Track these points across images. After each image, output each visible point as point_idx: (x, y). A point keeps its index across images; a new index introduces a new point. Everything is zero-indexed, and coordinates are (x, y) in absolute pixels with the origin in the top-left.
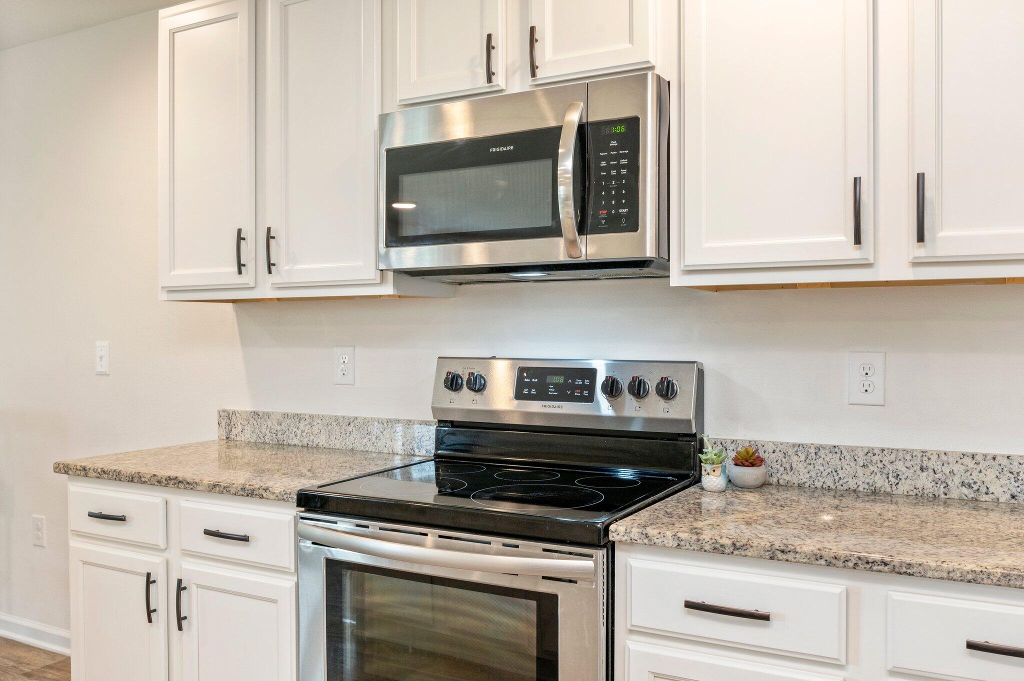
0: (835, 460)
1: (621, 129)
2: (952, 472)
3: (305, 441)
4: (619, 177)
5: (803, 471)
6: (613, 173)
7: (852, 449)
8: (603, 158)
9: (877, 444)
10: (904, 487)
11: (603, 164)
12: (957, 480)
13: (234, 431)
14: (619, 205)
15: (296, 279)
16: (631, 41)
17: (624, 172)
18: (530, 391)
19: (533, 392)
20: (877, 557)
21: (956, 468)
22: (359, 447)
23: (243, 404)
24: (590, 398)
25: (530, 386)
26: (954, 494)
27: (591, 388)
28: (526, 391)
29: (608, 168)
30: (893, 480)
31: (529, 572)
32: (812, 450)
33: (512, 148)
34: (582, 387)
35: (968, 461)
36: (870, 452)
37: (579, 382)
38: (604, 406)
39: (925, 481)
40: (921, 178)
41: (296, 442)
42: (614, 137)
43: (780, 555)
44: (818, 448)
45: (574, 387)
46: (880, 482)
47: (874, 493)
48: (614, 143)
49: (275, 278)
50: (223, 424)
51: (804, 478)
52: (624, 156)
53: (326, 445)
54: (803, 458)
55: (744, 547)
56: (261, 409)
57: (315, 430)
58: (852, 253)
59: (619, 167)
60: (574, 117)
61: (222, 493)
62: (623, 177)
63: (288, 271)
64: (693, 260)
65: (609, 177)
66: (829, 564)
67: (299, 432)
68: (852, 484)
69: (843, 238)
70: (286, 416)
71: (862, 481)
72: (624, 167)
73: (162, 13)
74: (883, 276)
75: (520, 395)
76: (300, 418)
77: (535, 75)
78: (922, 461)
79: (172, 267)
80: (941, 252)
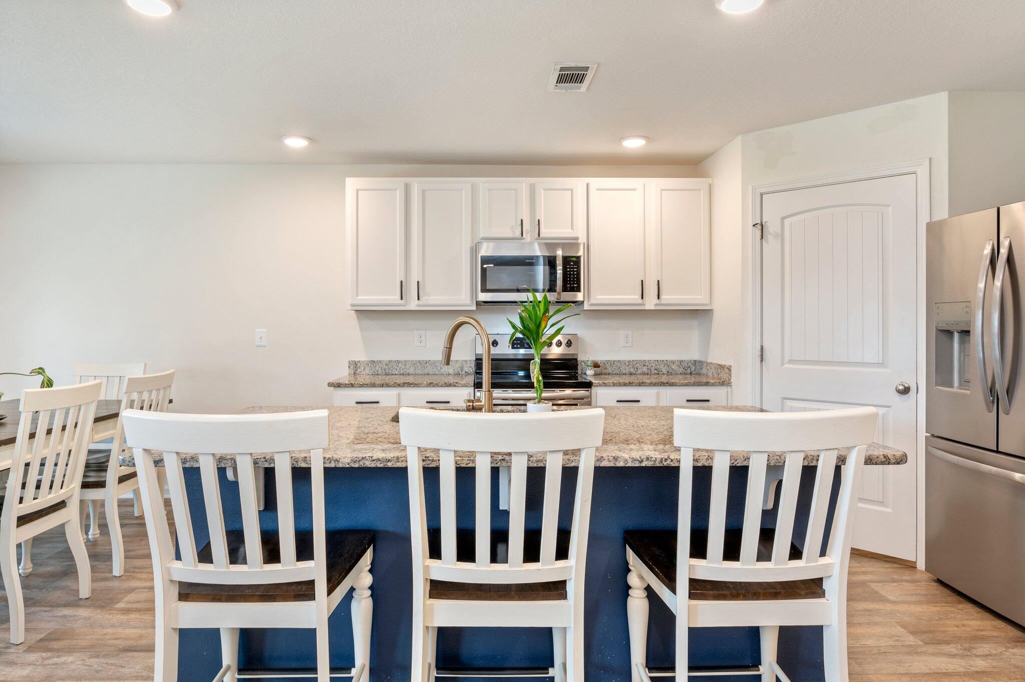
0: (619, 365)
1: (575, 259)
2: (652, 366)
3: (402, 372)
4: (574, 275)
5: (609, 369)
6: (572, 273)
7: (624, 361)
8: (569, 268)
9: (631, 359)
10: (639, 372)
11: (568, 270)
12: (653, 368)
13: (359, 370)
14: (574, 284)
15: (430, 303)
16: (572, 228)
17: (575, 273)
18: (517, 346)
19: (519, 346)
21: (653, 365)
22: (431, 372)
23: (362, 357)
26: (653, 373)
28: (515, 346)
29: (570, 271)
30: (636, 370)
33: (534, 261)
35: (656, 362)
36: (629, 361)
39: (645, 369)
40: (658, 281)
41: (396, 372)
42: (572, 261)
43: (642, 384)
44: (614, 361)
46: (632, 370)
47: (631, 374)
48: (572, 263)
49: (420, 302)
50: (352, 367)
51: (610, 371)
52: (575, 268)
53: (413, 373)
54: (610, 364)
55: (632, 383)
56: (375, 359)
57: (408, 367)
58: (640, 301)
59: (574, 271)
60: (560, 253)
61: (434, 386)
62: (575, 274)
64: (592, 301)
65: (570, 275)
66: (654, 385)
67: (398, 368)
68: (624, 372)
69: (637, 297)
70: (390, 361)
71: (627, 370)
72: (576, 271)
74: (647, 308)
75: (513, 348)
76: (398, 362)
77: (539, 236)
78: (644, 363)
79: (357, 296)
80: (663, 302)
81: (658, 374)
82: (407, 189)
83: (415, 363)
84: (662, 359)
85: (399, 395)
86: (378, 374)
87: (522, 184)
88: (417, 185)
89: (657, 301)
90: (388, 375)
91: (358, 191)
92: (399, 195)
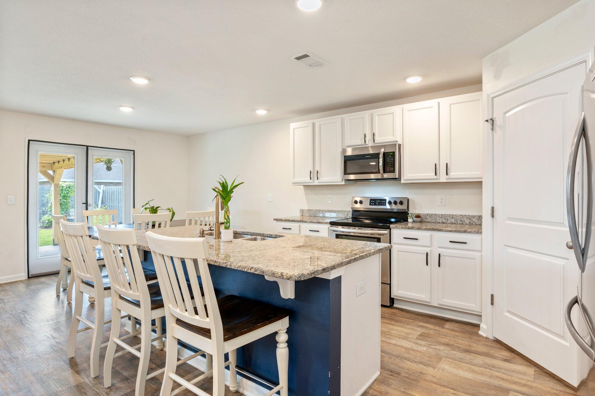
0: (435, 217)
1: (392, 154)
2: (458, 218)
3: (321, 216)
4: (391, 163)
5: (429, 219)
6: (390, 162)
7: (439, 214)
8: (388, 159)
9: (443, 213)
10: (449, 222)
11: (388, 160)
12: (459, 220)
13: (304, 214)
14: (391, 168)
15: (323, 181)
16: (393, 136)
17: (392, 162)
19: (373, 204)
20: (435, 228)
21: (459, 218)
23: (306, 208)
24: (385, 205)
25: (373, 203)
26: (459, 223)
27: (385, 203)
28: (372, 204)
29: (389, 161)
30: (447, 220)
31: (376, 234)
32: (431, 215)
33: (370, 156)
34: (384, 203)
35: (461, 216)
36: (442, 215)
37: (383, 202)
38: (388, 206)
39: (453, 220)
40: (447, 164)
41: (319, 216)
42: (390, 155)
43: (420, 229)
44: (432, 214)
45: (382, 203)
46: (444, 221)
47: (443, 223)
48: (390, 156)
49: (318, 181)
50: (301, 212)
51: (429, 220)
52: (392, 159)
54: (429, 216)
55: (414, 228)
56: (310, 209)
57: (323, 213)
58: (435, 177)
59: (391, 161)
60: (383, 150)
62: (392, 163)
63: (321, 180)
64: (405, 178)
65: (389, 163)
66: (428, 230)
67: (319, 214)
68: (439, 222)
70: (316, 210)
71: (441, 220)
73: (291, 124)
74: (441, 181)
75: (370, 205)
76: (320, 210)
77: (374, 142)
78: (452, 216)
79: (294, 178)
80: (451, 177)
81: (462, 224)
82: (314, 124)
83: (327, 211)
84: (465, 214)
86: (311, 216)
87: (366, 114)
88: (318, 122)
89: (447, 176)
90: (316, 216)
91: (294, 129)
92: (310, 129)
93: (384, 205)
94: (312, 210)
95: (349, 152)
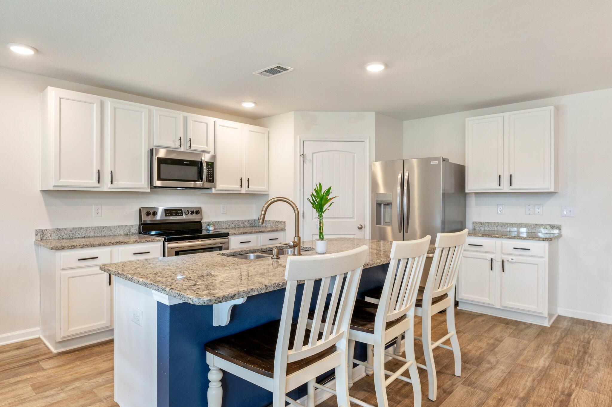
1: (211, 164)
3: (83, 236)
6: (209, 172)
7: (223, 221)
10: (230, 227)
12: (237, 225)
13: (45, 237)
14: (210, 178)
15: (122, 186)
16: (207, 146)
19: (169, 215)
21: (237, 223)
23: (47, 226)
24: (182, 215)
25: (168, 213)
26: (236, 227)
27: (182, 213)
28: (167, 215)
31: (218, 243)
32: (218, 222)
33: (189, 163)
34: (180, 213)
35: (237, 221)
36: (226, 222)
37: (179, 212)
38: (184, 217)
39: (233, 225)
40: (248, 179)
41: (79, 236)
43: (251, 233)
45: (178, 213)
46: (227, 226)
47: (227, 228)
48: (209, 166)
52: (211, 169)
53: (93, 236)
57: (88, 232)
58: (240, 189)
59: (210, 171)
60: (206, 159)
61: (138, 243)
62: (211, 173)
64: (217, 188)
66: (256, 233)
67: (81, 233)
69: (238, 186)
70: (73, 229)
72: (211, 171)
75: (166, 216)
76: (81, 228)
77: (190, 148)
78: (232, 222)
79: (60, 179)
80: (250, 189)
81: (239, 227)
82: (102, 104)
83: (94, 229)
84: (241, 220)
85: (112, 251)
86: (63, 239)
87: (180, 115)
88: (109, 102)
89: (247, 189)
90: (72, 238)
91: (60, 98)
92: (95, 108)
93: (180, 216)
94: (65, 229)
95: (162, 154)
